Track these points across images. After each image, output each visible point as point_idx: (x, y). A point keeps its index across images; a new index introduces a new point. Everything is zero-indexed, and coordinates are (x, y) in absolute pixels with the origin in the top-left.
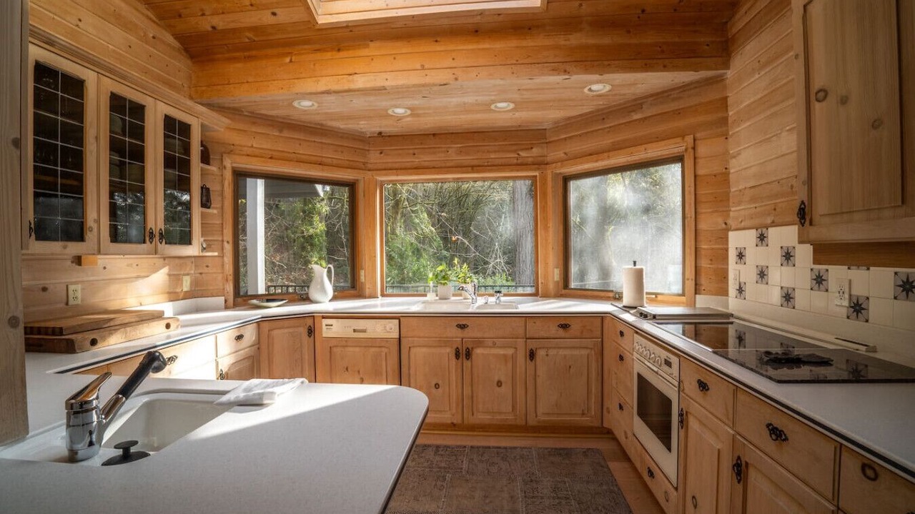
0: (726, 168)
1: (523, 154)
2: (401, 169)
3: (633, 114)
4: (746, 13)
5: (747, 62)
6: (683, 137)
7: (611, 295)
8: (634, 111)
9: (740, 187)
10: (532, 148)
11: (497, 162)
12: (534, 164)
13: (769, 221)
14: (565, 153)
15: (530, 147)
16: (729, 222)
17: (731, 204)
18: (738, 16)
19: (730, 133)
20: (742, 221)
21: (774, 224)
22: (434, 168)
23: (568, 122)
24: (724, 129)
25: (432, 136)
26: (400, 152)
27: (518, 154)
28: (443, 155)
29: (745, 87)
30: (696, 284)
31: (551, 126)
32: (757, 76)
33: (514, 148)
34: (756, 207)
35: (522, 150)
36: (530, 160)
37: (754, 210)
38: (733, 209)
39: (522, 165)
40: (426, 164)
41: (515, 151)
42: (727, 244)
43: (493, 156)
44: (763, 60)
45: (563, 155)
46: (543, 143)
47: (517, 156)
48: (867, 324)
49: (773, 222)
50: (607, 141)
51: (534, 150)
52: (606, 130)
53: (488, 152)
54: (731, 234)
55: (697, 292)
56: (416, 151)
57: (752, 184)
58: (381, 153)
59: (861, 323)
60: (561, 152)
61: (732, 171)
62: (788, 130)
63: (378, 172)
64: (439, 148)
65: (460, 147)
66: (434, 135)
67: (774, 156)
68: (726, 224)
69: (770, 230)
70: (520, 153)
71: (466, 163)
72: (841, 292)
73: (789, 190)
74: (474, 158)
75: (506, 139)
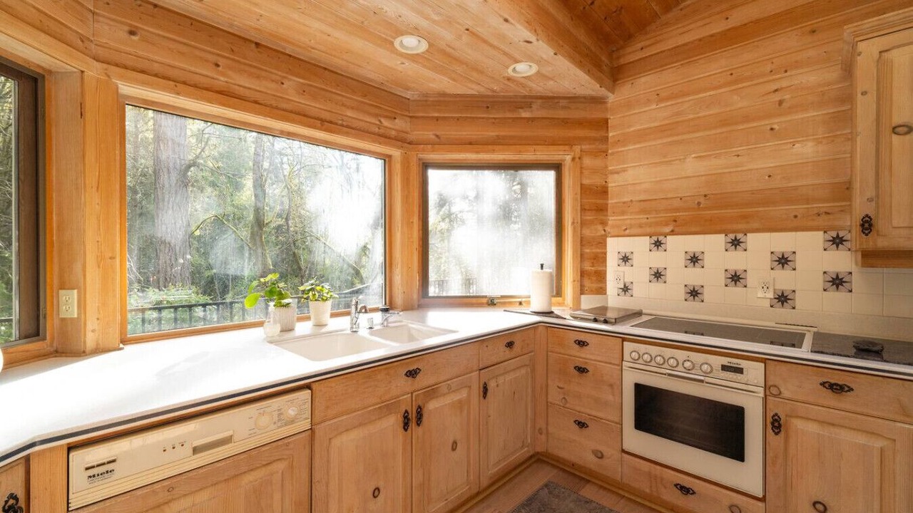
0: (606, 182)
1: (386, 123)
2: (184, 83)
3: (520, 110)
4: (642, 49)
5: (642, 92)
6: (571, 145)
7: (485, 301)
8: (522, 108)
9: (626, 200)
10: (395, 118)
11: (356, 124)
12: (396, 139)
13: (667, 230)
14: (437, 136)
15: (393, 115)
16: (606, 229)
17: (609, 214)
18: (629, 50)
19: (610, 151)
20: (626, 229)
21: (673, 233)
22: (256, 102)
23: (442, 99)
24: (604, 146)
25: (253, 45)
26: (184, 49)
27: (380, 121)
28: (273, 85)
29: (635, 113)
30: (581, 285)
31: (416, 97)
32: (654, 106)
33: (377, 111)
34: (648, 218)
35: (386, 117)
36: (393, 133)
37: (646, 220)
38: (610, 218)
39: (383, 137)
40: (241, 91)
41: (376, 116)
42: (606, 248)
43: (349, 113)
44: (663, 94)
45: (434, 137)
46: (406, 116)
47: (378, 123)
48: (794, 310)
49: (672, 231)
50: (492, 133)
51: (397, 121)
52: (491, 120)
53: (343, 105)
54: (610, 241)
55: (582, 292)
56: (221, 61)
57: (642, 197)
58: (132, 33)
59: (788, 310)
60: (431, 133)
61: (610, 185)
62: (695, 157)
63: (122, 71)
64: (266, 71)
65: (302, 83)
66: (257, 45)
67: (674, 177)
68: (605, 230)
69: (669, 237)
70: (382, 120)
71: (314, 112)
72: (765, 288)
73: (696, 206)
74: (322, 107)
75: (366, 96)
